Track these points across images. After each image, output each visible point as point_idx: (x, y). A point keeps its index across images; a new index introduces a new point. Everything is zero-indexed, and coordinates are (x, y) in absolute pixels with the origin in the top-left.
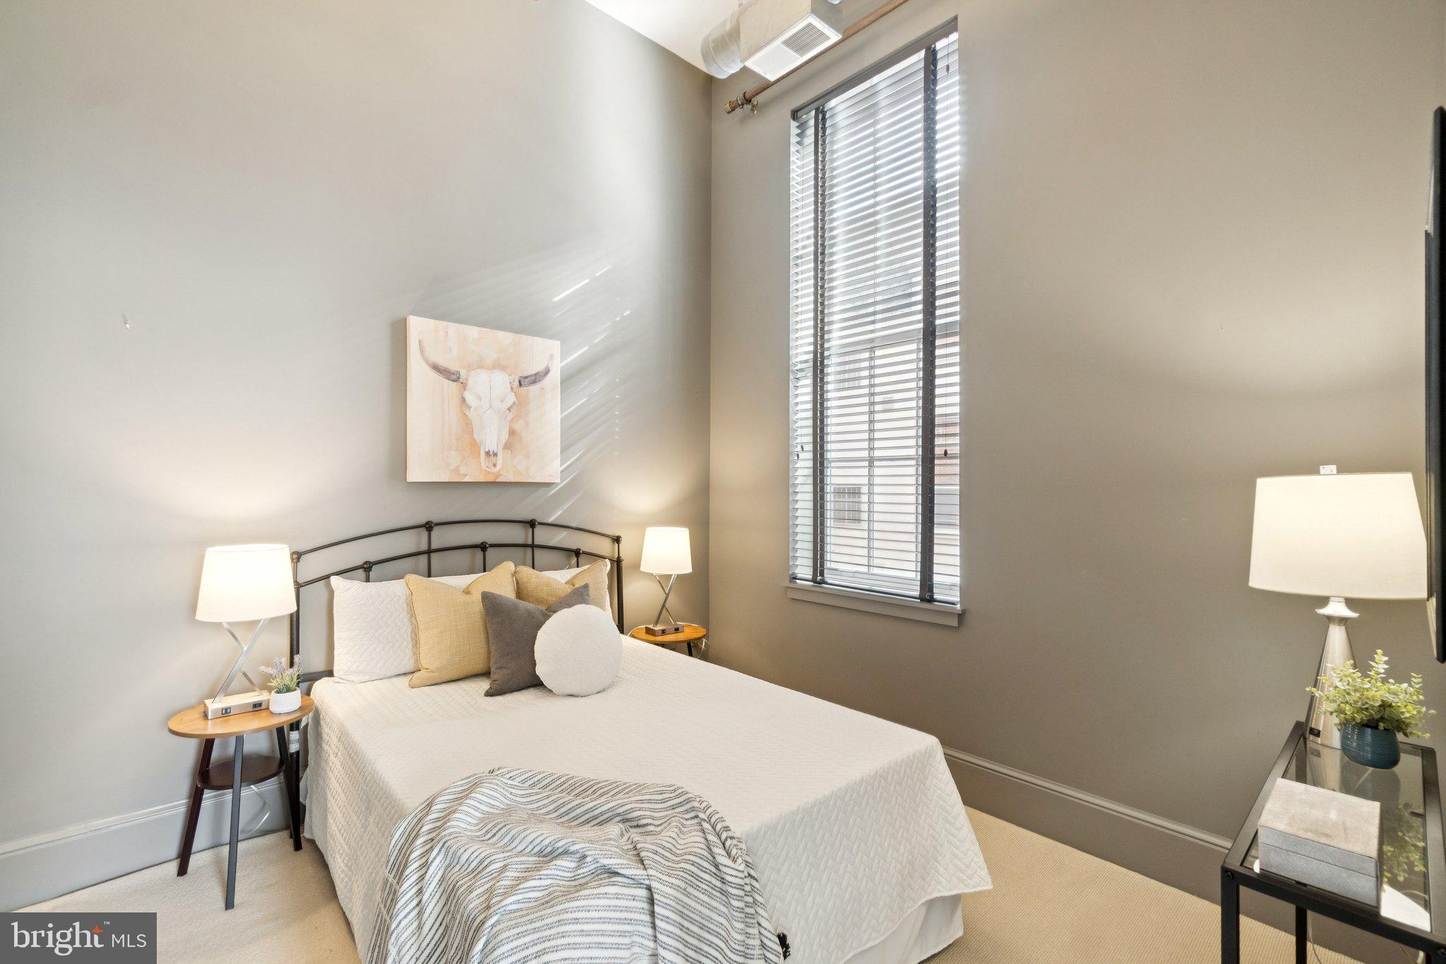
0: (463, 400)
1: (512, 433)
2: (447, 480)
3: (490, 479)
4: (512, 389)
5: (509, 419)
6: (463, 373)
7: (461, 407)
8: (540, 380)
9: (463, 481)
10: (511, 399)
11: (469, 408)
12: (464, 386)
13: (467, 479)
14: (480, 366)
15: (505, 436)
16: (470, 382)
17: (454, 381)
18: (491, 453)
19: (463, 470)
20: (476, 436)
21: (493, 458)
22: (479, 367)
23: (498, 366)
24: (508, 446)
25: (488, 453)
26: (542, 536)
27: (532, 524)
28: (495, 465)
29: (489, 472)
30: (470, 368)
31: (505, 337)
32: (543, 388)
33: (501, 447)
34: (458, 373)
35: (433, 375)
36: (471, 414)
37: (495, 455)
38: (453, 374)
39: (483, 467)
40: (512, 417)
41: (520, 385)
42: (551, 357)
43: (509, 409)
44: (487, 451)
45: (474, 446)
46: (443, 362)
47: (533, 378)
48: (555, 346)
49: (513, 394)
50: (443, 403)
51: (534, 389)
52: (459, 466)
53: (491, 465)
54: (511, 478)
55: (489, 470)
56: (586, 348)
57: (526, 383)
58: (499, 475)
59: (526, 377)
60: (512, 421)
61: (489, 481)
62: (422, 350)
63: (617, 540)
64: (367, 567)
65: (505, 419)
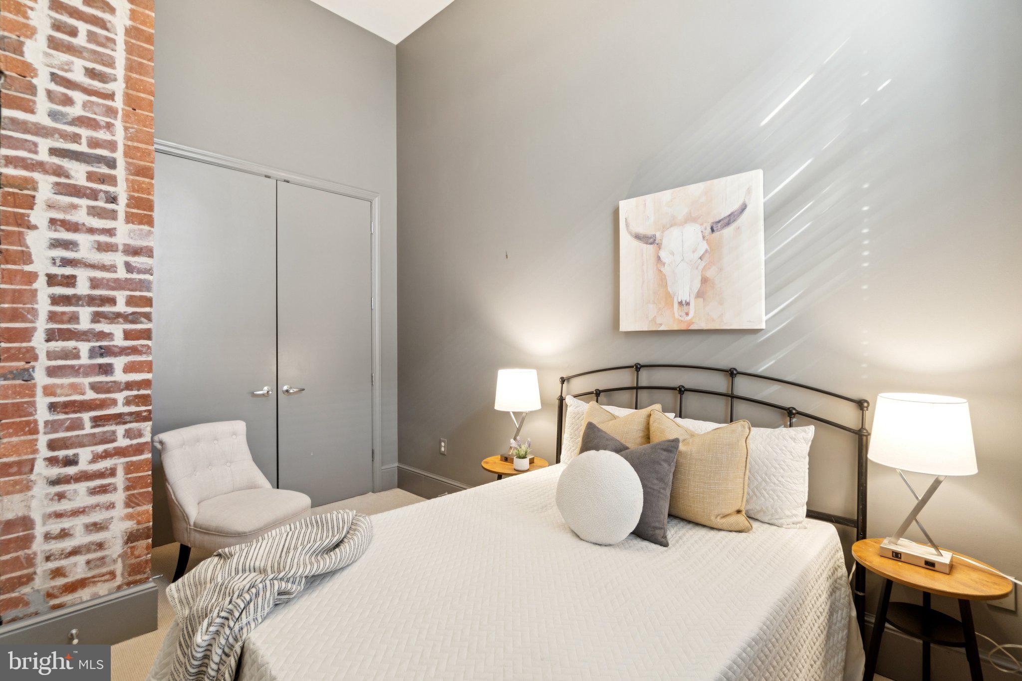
0: (659, 258)
1: (704, 281)
2: (646, 329)
3: (683, 327)
4: (704, 237)
5: (701, 267)
6: (658, 235)
7: (657, 265)
8: (734, 220)
9: (659, 329)
10: (704, 246)
11: (664, 264)
12: (659, 246)
13: (662, 328)
14: (673, 224)
15: (697, 285)
16: (665, 242)
17: (651, 244)
18: (684, 302)
19: (659, 321)
20: (669, 289)
21: (685, 307)
22: (671, 226)
23: (690, 219)
24: (700, 295)
25: (680, 303)
26: (743, 386)
27: (732, 373)
28: (687, 314)
29: (682, 321)
30: (664, 228)
31: (696, 189)
32: (739, 228)
33: (693, 296)
34: (654, 236)
35: (636, 243)
36: (666, 270)
37: (688, 304)
38: (651, 238)
39: (677, 316)
40: (704, 265)
41: (713, 230)
42: (749, 191)
43: (701, 258)
44: (680, 301)
45: (669, 297)
46: (642, 231)
47: (726, 221)
48: (757, 176)
49: (705, 242)
50: (643, 265)
51: (728, 231)
52: (655, 316)
53: (683, 314)
54: (704, 326)
55: (682, 319)
56: (809, 161)
57: (719, 227)
58: (691, 323)
59: (719, 222)
60: (704, 269)
61: (683, 329)
62: (627, 225)
63: (861, 404)
64: (598, 393)
65: (697, 268)
